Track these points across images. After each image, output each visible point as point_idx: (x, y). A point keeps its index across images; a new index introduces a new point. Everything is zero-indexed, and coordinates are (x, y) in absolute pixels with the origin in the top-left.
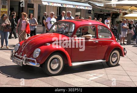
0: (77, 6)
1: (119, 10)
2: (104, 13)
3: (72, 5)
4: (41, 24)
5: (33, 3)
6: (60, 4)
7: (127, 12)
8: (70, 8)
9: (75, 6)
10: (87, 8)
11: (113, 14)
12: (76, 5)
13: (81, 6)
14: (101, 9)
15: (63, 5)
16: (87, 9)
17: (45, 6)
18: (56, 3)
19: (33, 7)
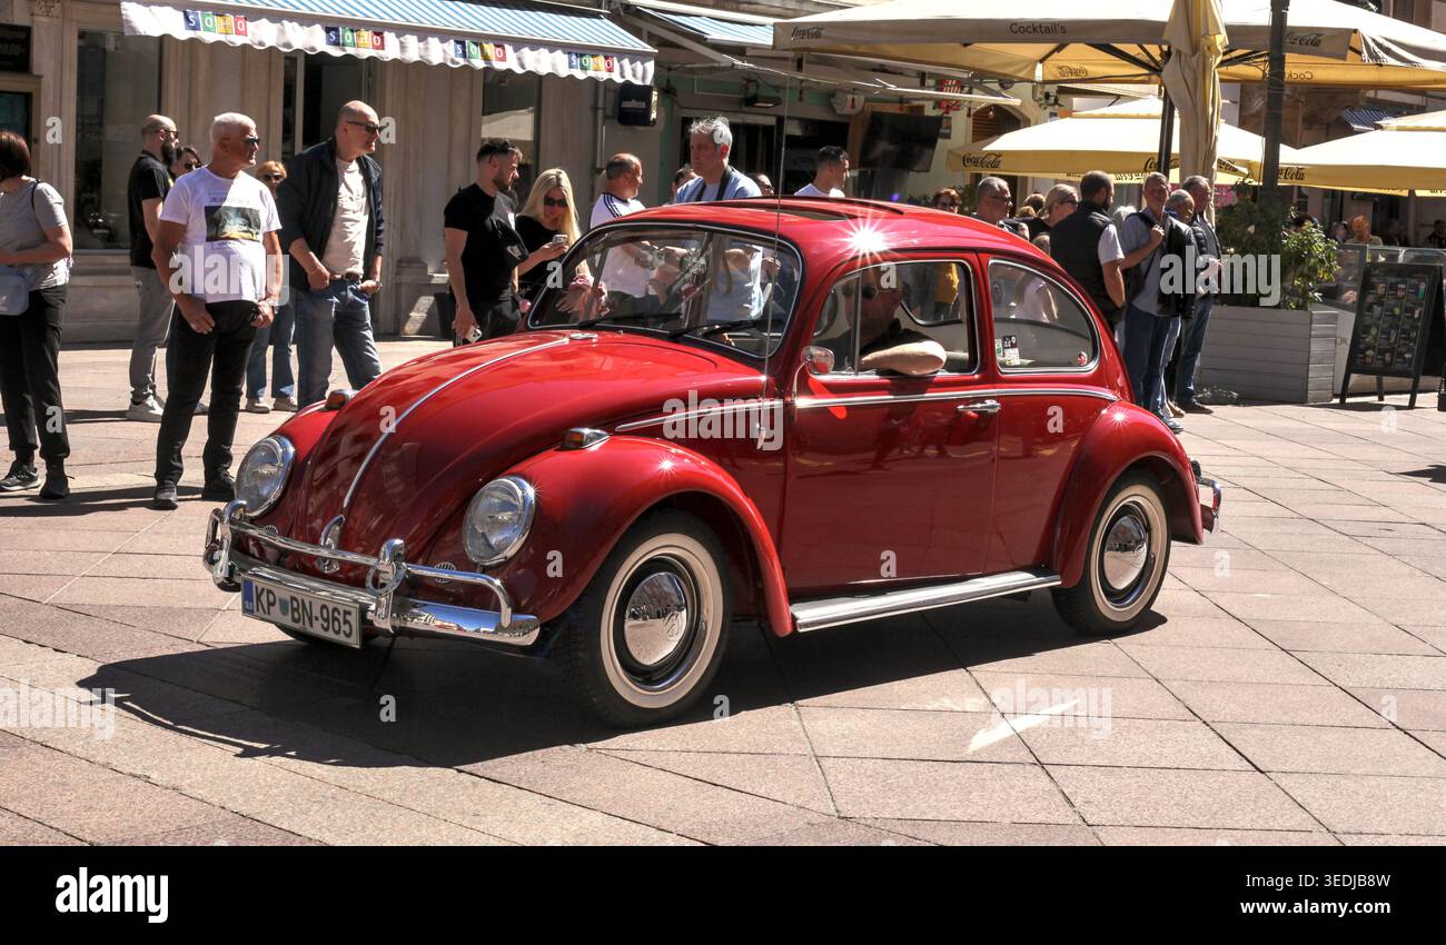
0: (500, 42)
1: (940, 85)
2: (780, 120)
3: (444, 35)
4: (111, 240)
5: (20, 18)
6: (318, 30)
7: (1016, 102)
8: (422, 67)
9: (473, 49)
10: (598, 70)
11: (877, 124)
12: (489, 38)
13: (535, 45)
14: (749, 78)
15: (348, 36)
16: (603, 76)
17: (154, 48)
18: (276, 17)
19: (22, 64)
